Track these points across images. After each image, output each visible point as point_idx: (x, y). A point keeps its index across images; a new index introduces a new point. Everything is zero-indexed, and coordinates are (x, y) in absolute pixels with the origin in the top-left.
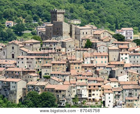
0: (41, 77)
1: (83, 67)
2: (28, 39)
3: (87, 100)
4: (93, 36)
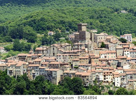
0: (72, 68)
1: (99, 60)
2: (63, 43)
3: (103, 82)
4: (105, 40)
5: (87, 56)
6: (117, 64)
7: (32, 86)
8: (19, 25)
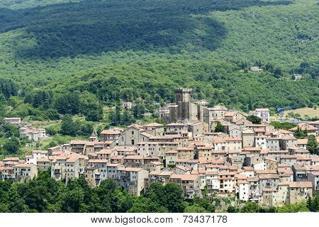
0: (165, 166)
1: (213, 154)
2: (149, 122)
3: (218, 191)
4: (224, 118)
5: (191, 146)
6: (243, 161)
7: (95, 197)
8: (71, 91)
